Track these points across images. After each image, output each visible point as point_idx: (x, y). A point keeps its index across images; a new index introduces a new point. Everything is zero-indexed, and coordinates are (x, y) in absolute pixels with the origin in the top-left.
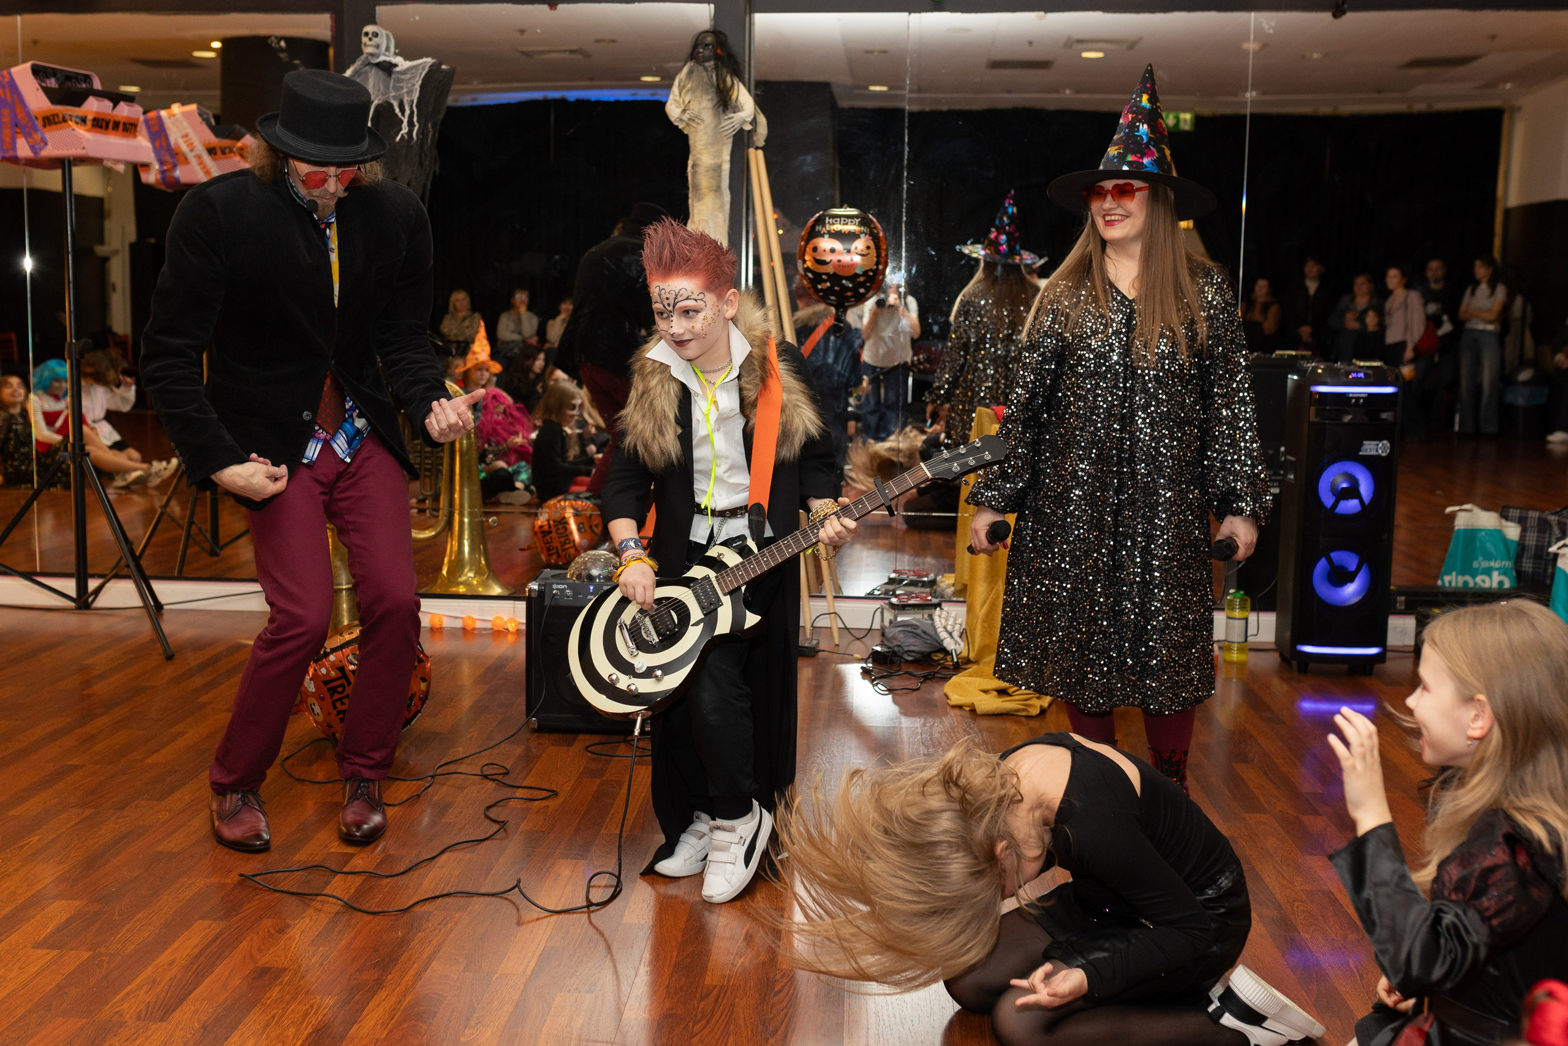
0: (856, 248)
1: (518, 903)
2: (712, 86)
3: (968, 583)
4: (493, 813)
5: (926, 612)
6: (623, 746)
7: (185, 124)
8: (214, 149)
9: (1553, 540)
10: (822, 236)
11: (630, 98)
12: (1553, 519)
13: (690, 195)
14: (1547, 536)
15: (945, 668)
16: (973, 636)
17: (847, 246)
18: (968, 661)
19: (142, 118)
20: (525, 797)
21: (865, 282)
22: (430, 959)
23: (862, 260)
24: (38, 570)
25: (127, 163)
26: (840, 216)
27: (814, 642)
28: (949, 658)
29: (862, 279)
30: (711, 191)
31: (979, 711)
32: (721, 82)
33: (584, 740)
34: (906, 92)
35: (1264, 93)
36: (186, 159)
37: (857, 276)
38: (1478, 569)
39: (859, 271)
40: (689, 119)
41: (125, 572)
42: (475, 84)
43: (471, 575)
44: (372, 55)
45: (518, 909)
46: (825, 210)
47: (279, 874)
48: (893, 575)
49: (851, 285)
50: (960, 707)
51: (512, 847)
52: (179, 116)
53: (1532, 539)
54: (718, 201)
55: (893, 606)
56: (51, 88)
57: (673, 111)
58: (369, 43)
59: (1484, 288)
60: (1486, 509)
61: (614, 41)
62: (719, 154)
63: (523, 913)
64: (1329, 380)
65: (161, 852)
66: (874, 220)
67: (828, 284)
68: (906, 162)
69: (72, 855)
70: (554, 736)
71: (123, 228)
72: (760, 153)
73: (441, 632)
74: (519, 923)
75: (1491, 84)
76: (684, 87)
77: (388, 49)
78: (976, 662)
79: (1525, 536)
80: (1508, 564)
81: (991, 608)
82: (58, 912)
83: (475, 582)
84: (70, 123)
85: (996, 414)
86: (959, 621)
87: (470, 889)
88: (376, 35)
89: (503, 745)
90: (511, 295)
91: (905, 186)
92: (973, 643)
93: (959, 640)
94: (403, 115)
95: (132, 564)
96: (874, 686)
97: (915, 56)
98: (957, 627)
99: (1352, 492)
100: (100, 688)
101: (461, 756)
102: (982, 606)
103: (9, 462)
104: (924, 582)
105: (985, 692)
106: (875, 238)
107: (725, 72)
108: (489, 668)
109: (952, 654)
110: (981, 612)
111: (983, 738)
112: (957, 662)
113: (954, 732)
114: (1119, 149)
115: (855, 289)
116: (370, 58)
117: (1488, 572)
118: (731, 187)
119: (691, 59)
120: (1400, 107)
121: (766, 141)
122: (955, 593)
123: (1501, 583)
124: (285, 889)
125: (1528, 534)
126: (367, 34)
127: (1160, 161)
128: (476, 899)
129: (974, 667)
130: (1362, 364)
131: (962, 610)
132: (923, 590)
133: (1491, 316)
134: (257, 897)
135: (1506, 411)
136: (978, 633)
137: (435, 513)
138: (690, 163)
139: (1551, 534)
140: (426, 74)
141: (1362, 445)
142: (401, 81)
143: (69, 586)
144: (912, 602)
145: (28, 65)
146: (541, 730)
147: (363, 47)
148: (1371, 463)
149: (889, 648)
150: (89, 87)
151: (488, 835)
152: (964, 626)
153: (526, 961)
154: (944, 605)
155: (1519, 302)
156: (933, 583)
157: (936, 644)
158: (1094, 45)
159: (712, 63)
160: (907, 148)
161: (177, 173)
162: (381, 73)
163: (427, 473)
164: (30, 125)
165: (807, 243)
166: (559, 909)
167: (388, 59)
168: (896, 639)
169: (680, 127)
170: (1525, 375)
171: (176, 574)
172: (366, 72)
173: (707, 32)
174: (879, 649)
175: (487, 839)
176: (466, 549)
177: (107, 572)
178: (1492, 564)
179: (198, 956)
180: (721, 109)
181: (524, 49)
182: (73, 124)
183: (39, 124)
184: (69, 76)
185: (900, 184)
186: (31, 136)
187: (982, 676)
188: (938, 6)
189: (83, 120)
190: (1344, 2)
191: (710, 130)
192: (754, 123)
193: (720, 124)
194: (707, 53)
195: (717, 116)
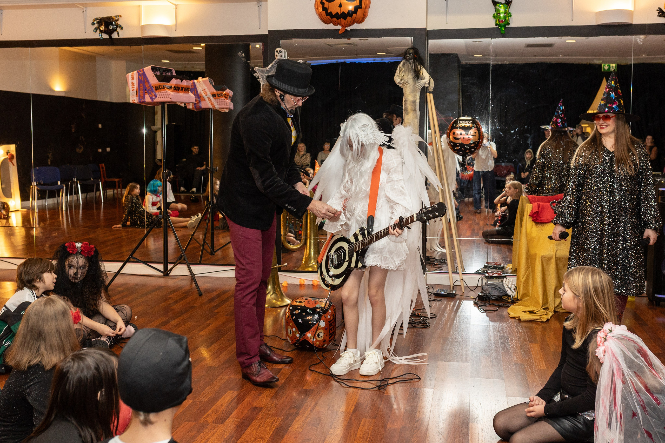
0: (470, 133)
2: (413, 69)
3: (517, 268)
5: (500, 280)
7: (204, 85)
8: (214, 94)
10: (457, 128)
13: (404, 112)
15: (508, 302)
16: (519, 289)
17: (467, 132)
18: (517, 299)
21: (474, 146)
23: (473, 138)
25: (183, 102)
26: (464, 120)
27: (454, 292)
29: (473, 145)
30: (412, 111)
31: (521, 319)
32: (416, 68)
36: (204, 99)
37: (471, 144)
39: (472, 142)
40: (404, 83)
43: (314, 263)
44: (279, 59)
46: (458, 118)
48: (486, 264)
49: (468, 148)
50: (514, 318)
52: (201, 82)
54: (415, 115)
55: (486, 277)
56: (159, 75)
57: (397, 79)
58: (278, 55)
62: (415, 96)
66: (478, 120)
67: (459, 147)
68: (490, 98)
72: (431, 95)
76: (401, 70)
77: (285, 57)
78: (521, 300)
81: (526, 278)
83: (315, 266)
86: (513, 283)
88: (281, 52)
91: (490, 107)
92: (520, 292)
93: (513, 291)
96: (479, 309)
98: (513, 286)
100: (176, 306)
102: (523, 277)
104: (499, 267)
105: (524, 312)
106: (478, 129)
107: (418, 64)
109: (510, 297)
110: (523, 280)
111: (523, 330)
112: (513, 300)
113: (512, 328)
115: (470, 149)
118: (420, 109)
119: (404, 59)
121: (433, 89)
122: (512, 272)
126: (277, 51)
129: (520, 302)
131: (515, 279)
132: (499, 270)
136: (521, 288)
138: (404, 100)
143: (161, 266)
144: (494, 275)
145: (150, 66)
147: (275, 56)
149: (484, 294)
150: (172, 74)
152: (515, 286)
154: (508, 277)
156: (503, 268)
157: (504, 292)
159: (412, 60)
160: (491, 92)
164: (150, 89)
165: (451, 131)
168: (488, 290)
169: (400, 86)
171: (198, 263)
173: (410, 48)
174: (481, 294)
176: (312, 253)
179: (230, 403)
180: (416, 78)
182: (167, 89)
183: (154, 89)
184: (165, 70)
185: (488, 106)
186: (151, 93)
187: (523, 306)
188: (503, 36)
189: (171, 87)
191: (412, 87)
192: (429, 84)
193: (415, 84)
194: (410, 57)
195: (414, 81)
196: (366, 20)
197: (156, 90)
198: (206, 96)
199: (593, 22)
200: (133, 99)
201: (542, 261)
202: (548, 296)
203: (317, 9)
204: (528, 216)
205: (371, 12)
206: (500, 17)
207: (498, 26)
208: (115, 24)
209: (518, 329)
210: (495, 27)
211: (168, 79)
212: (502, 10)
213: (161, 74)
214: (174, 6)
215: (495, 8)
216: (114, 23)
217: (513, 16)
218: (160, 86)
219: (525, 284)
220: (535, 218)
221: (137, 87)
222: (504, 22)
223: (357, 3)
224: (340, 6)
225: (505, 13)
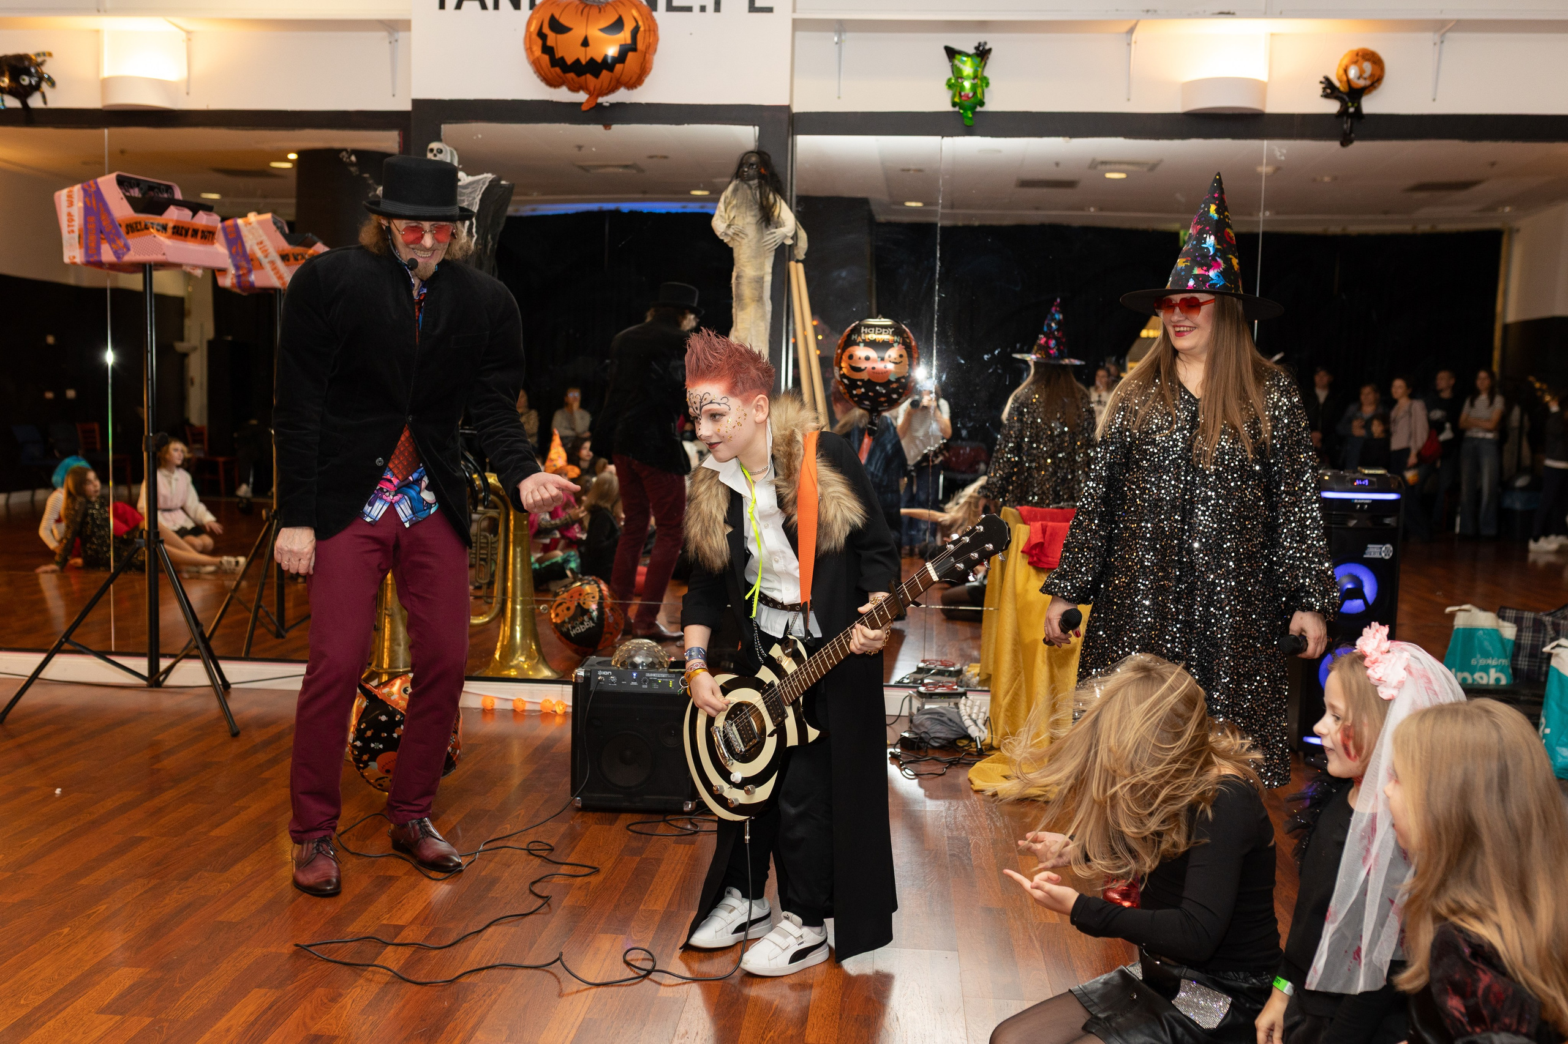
0: (889, 357)
1: (559, 975)
2: (756, 202)
3: (991, 673)
4: (537, 889)
5: (953, 701)
6: (662, 826)
7: (261, 232)
8: (288, 255)
9: (1548, 640)
10: (858, 344)
11: (680, 211)
12: (1548, 619)
13: (734, 304)
14: (1542, 635)
15: (970, 754)
16: (996, 723)
17: (881, 355)
18: (991, 748)
19: (220, 225)
20: (568, 873)
21: (898, 388)
22: (474, 1029)
23: (895, 368)
24: (113, 649)
25: (205, 269)
26: (874, 326)
28: (973, 744)
29: (895, 386)
30: (753, 301)
32: (764, 199)
33: (625, 819)
34: (939, 209)
35: (1278, 213)
36: (261, 264)
37: (889, 382)
38: (1475, 666)
39: (893, 379)
40: (734, 234)
41: (195, 652)
42: (535, 196)
43: (522, 659)
45: (559, 982)
46: (861, 320)
47: (332, 945)
48: (921, 665)
49: (884, 391)
50: (982, 791)
51: (556, 920)
52: (255, 224)
53: (1527, 639)
54: (760, 310)
55: (920, 694)
56: (135, 198)
57: (719, 225)
59: (1483, 398)
60: (1484, 609)
61: (665, 157)
62: (761, 267)
63: (564, 985)
64: (1335, 487)
65: (221, 922)
66: (907, 330)
67: (863, 390)
68: (937, 276)
69: (137, 924)
70: (598, 815)
71: (202, 326)
72: (801, 266)
73: (491, 713)
74: (561, 995)
75: (1492, 208)
76: (729, 203)
78: (998, 749)
79: (1521, 636)
80: (1505, 662)
81: (1013, 698)
82: (124, 977)
84: (152, 230)
85: (1020, 513)
86: (983, 710)
87: (514, 961)
88: (440, 151)
89: (549, 823)
90: (565, 394)
91: (937, 298)
92: (996, 730)
93: (983, 728)
95: (201, 646)
96: (901, 770)
97: (947, 177)
98: (982, 715)
99: (1357, 592)
100: (168, 763)
101: (508, 833)
102: (1005, 696)
103: (88, 545)
104: (951, 671)
106: (907, 347)
107: (768, 190)
108: (537, 749)
109: (976, 741)
110: (1004, 702)
111: (1004, 822)
112: (981, 749)
113: (977, 816)
114: (1186, 262)
115: (888, 395)
117: (1485, 669)
118: (772, 298)
119: (737, 178)
120: (1406, 228)
121: (805, 255)
122: (980, 683)
123: (1498, 680)
124: (338, 959)
125: (1524, 634)
126: (432, 150)
128: (519, 971)
129: (997, 754)
130: (1366, 472)
131: (987, 698)
132: (950, 679)
133: (1490, 425)
134: (311, 967)
135: (1504, 515)
136: (1001, 721)
137: (489, 600)
138: (734, 274)
139: (1545, 634)
140: (487, 189)
141: (1366, 548)
143: (140, 664)
144: (939, 690)
145: (114, 175)
146: (585, 809)
148: (1374, 565)
149: (916, 734)
150: (171, 196)
151: (532, 910)
152: (988, 715)
153: (566, 1031)
154: (969, 694)
155: (1516, 412)
156: (959, 672)
157: (961, 731)
158: (1118, 167)
159: (756, 181)
160: (938, 263)
161: (253, 278)
163: (483, 563)
164: (113, 231)
165: (843, 351)
166: (597, 982)
168: (923, 726)
169: (725, 241)
170: (1521, 482)
171: (243, 655)
173: (752, 152)
174: (906, 735)
175: (531, 913)
176: (518, 635)
177: (178, 652)
178: (1489, 661)
179: (253, 1024)
180: (764, 224)
181: (582, 164)
182: (155, 231)
183: (123, 231)
184: (152, 187)
185: (933, 297)
186: (115, 241)
187: (1002, 762)
188: (969, 131)
189: (164, 228)
190: (1351, 132)
191: (753, 244)
192: (795, 237)
193: (763, 238)
194: (752, 172)
195: (760, 231)
196: (647, 80)
197: (128, 233)
198: (266, 256)
199: (1176, 105)
200: (72, 254)
203: (529, 50)
204: (1020, 554)
205: (660, 62)
206: (962, 88)
207: (957, 109)
208: (37, 71)
209: (992, 819)
210: (950, 108)
211: (159, 208)
212: (967, 69)
213: (144, 195)
214: (184, 35)
215: (953, 66)
216: (33, 70)
217: (991, 86)
218: (136, 223)
219: (1009, 714)
220: (1035, 559)
221: (80, 225)
222: (972, 99)
223: (625, 36)
224: (585, 43)
225: (975, 77)
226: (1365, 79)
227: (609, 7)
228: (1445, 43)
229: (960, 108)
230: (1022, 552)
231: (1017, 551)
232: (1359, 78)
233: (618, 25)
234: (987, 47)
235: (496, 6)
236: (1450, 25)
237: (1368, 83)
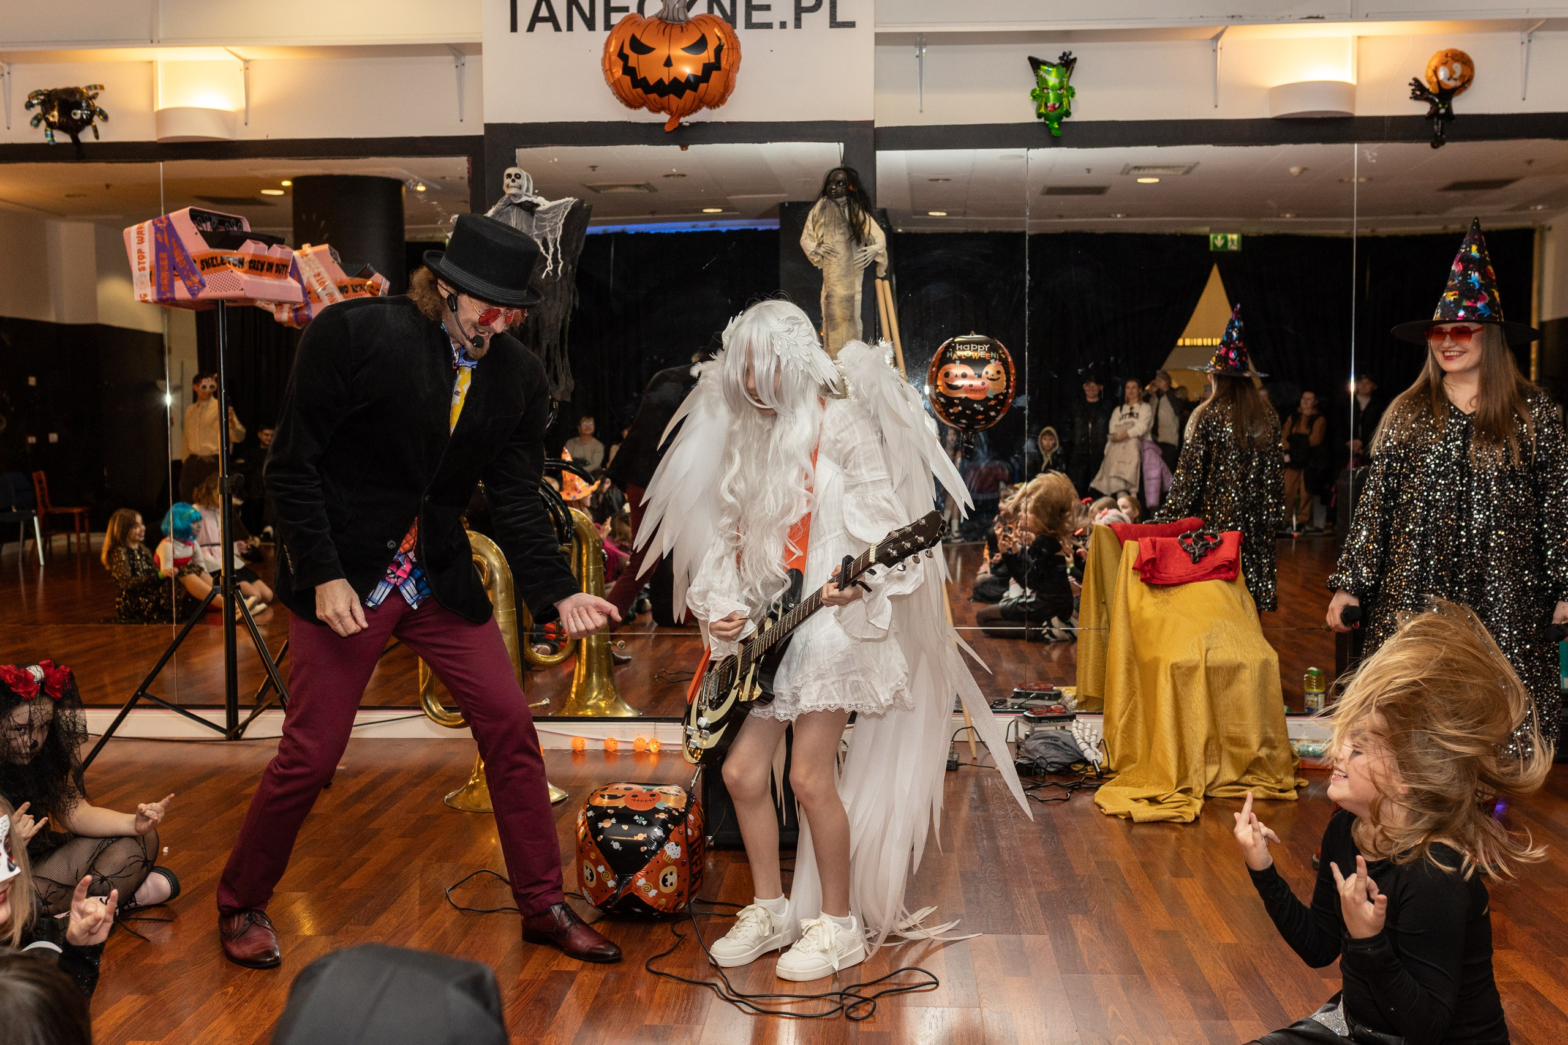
0: (987, 373)
2: (845, 221)
5: (1066, 724)
7: (317, 263)
8: (346, 287)
10: (954, 362)
13: (824, 325)
15: (1090, 778)
16: (1112, 746)
17: (978, 372)
18: (1109, 771)
21: (996, 405)
23: (994, 385)
24: (191, 702)
26: (969, 343)
28: (1089, 768)
29: (993, 403)
30: (845, 321)
31: (1135, 819)
32: (853, 217)
34: (1027, 218)
37: (987, 399)
39: (989, 395)
40: (824, 254)
43: (600, 698)
44: (514, 195)
46: (954, 338)
49: (982, 409)
50: (1114, 816)
52: (311, 256)
54: (852, 330)
55: (1027, 719)
56: (209, 233)
57: (808, 243)
58: (511, 184)
62: (851, 286)
66: (1002, 345)
67: (960, 408)
68: (1027, 290)
70: (731, 853)
73: (583, 755)
76: (817, 222)
77: (527, 190)
78: (1117, 773)
81: (1129, 719)
83: (603, 705)
84: (229, 265)
86: (1095, 732)
88: (518, 176)
91: (1027, 313)
92: (1113, 753)
93: (1097, 751)
94: (547, 253)
97: (1034, 189)
102: (1120, 719)
104: (1051, 695)
105: (1136, 800)
106: (1004, 363)
107: (857, 209)
109: (1094, 764)
110: (1120, 723)
112: (1100, 773)
114: (1455, 295)
115: (986, 413)
116: (512, 198)
119: (823, 196)
126: (509, 176)
127: (1491, 304)
129: (1118, 777)
131: (1098, 722)
136: (1117, 744)
138: (823, 294)
140: (569, 212)
142: (543, 220)
143: (219, 717)
144: (1047, 714)
145: (186, 210)
146: (717, 847)
147: (505, 188)
149: (1030, 760)
150: (242, 230)
152: (1100, 737)
154: (1079, 717)
156: (1058, 696)
157: (1077, 755)
158: (1152, 171)
159: (844, 198)
160: (1028, 277)
161: (308, 310)
162: (523, 212)
164: (188, 268)
165: (939, 368)
167: (530, 199)
168: (1039, 752)
169: (814, 262)
172: (508, 212)
173: (839, 169)
174: (1024, 762)
176: (594, 673)
177: (260, 703)
180: (854, 242)
182: (231, 266)
183: (198, 266)
184: (222, 221)
185: (1022, 311)
186: (189, 278)
187: (1127, 785)
188: (1056, 142)
189: (241, 262)
190: (1442, 133)
191: (843, 262)
193: (853, 257)
194: (839, 189)
196: (729, 98)
197: (203, 269)
199: (1261, 112)
200: (143, 292)
201: (1173, 676)
202: (1188, 760)
203: (608, 71)
204: (1130, 570)
205: (743, 79)
206: (1048, 98)
207: (1042, 120)
208: (88, 106)
209: (1128, 842)
210: (1036, 120)
211: (233, 243)
212: (1052, 79)
213: (213, 229)
214: (242, 63)
215: (1037, 76)
216: (84, 104)
217: (1077, 96)
218: (212, 258)
219: (1125, 736)
220: (1148, 575)
221: (151, 262)
222: (1058, 111)
223: (708, 56)
224: (668, 63)
225: (1061, 88)
226: (1456, 80)
227: (691, 25)
228: (1533, 41)
229: (1045, 119)
230: (1134, 568)
231: (1127, 568)
232: (1449, 79)
233: (701, 44)
234: (1071, 57)
235: (570, 28)
236: (1540, 24)
237: (1458, 83)
